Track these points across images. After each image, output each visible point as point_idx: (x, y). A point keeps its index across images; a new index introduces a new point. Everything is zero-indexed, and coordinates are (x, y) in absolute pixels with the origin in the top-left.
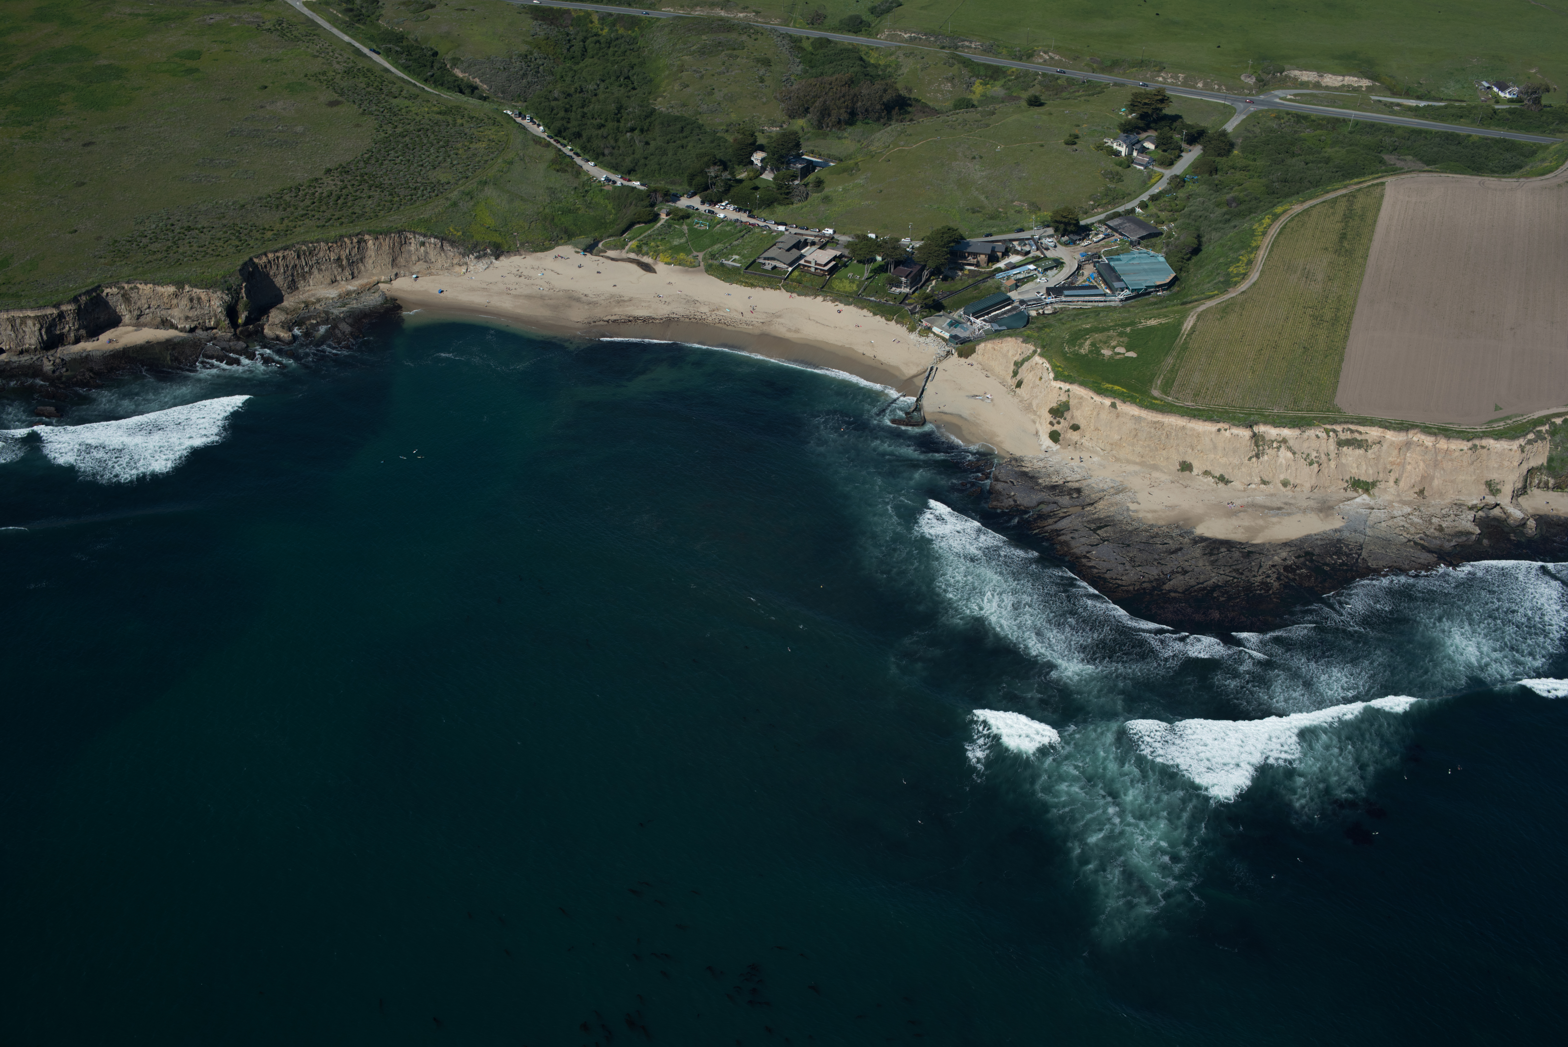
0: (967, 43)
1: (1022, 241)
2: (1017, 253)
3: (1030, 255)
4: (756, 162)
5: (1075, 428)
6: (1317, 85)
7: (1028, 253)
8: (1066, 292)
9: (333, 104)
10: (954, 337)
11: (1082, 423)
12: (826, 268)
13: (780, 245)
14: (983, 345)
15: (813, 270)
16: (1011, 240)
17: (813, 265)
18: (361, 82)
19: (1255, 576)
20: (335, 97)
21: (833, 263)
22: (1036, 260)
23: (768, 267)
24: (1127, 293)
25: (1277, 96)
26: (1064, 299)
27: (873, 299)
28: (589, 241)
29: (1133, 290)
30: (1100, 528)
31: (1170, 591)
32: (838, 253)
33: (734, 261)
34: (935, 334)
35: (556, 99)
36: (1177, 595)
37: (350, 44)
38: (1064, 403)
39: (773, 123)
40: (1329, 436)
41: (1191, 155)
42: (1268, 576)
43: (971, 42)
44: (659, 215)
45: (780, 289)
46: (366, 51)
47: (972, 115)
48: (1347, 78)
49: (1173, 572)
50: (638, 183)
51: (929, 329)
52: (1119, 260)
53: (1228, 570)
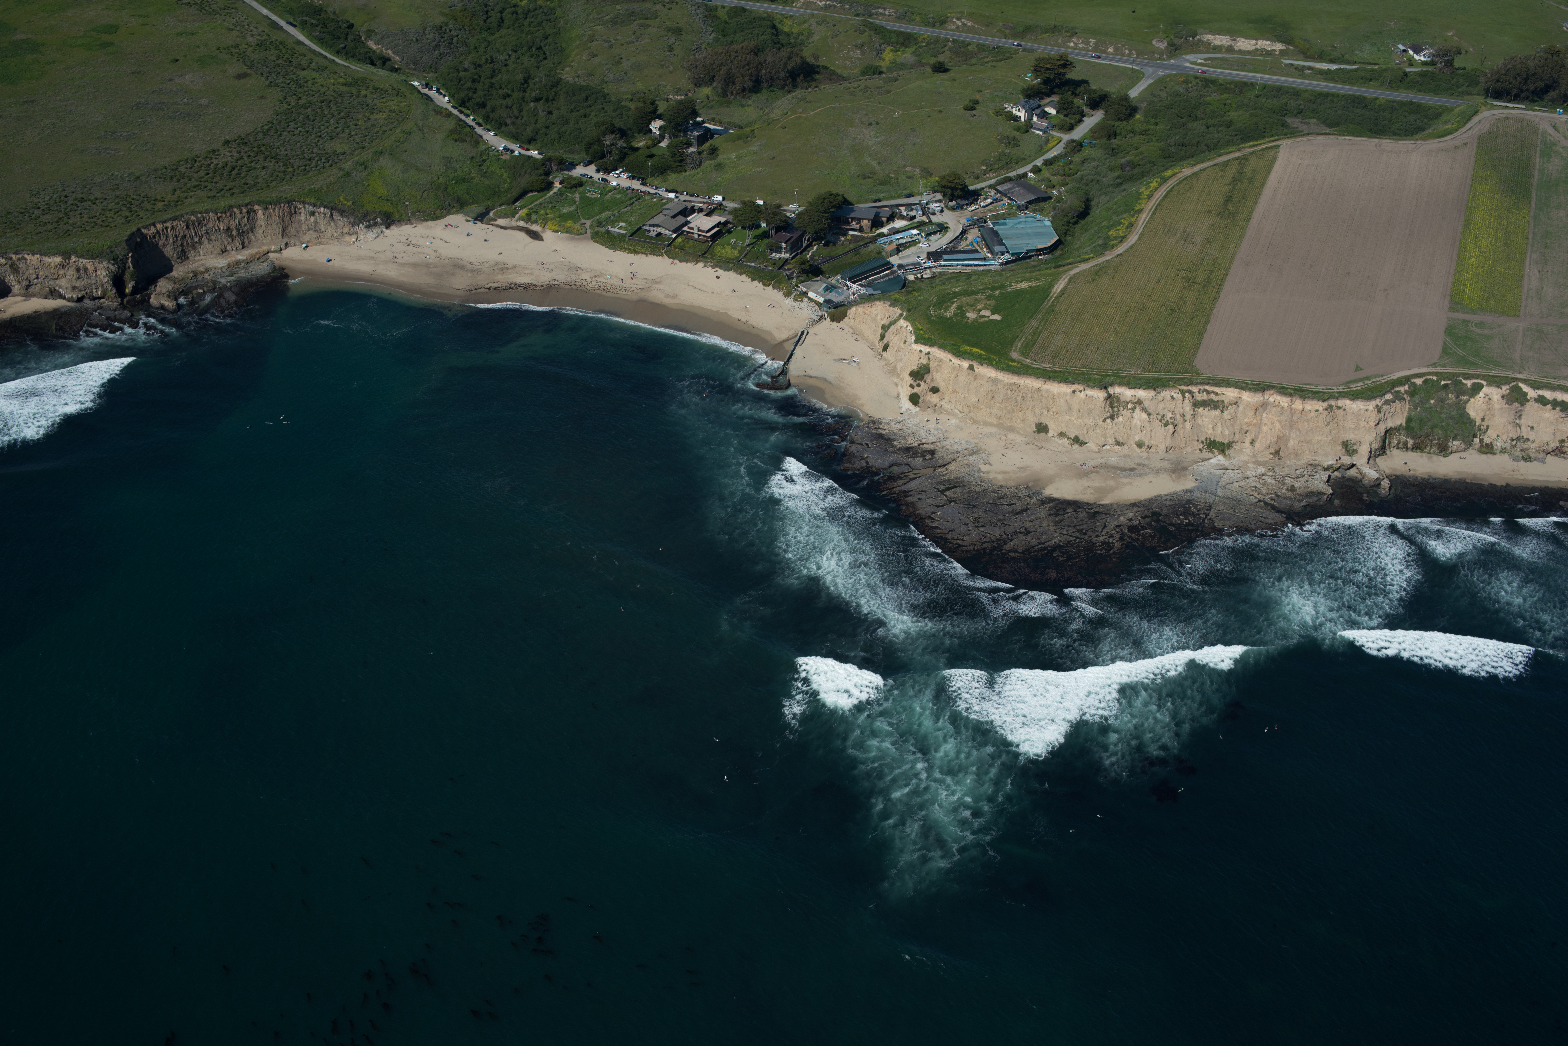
0: (881, 11)
1: (909, 206)
2: (903, 218)
3: (916, 220)
4: (654, 130)
5: (935, 390)
6: (1230, 49)
7: (914, 217)
8: (945, 257)
9: (241, 76)
10: (828, 302)
11: (942, 386)
12: (709, 234)
13: (665, 212)
14: (854, 309)
15: (696, 236)
16: (898, 206)
17: (696, 231)
18: (272, 55)
19: (1098, 536)
20: (245, 69)
21: (717, 229)
22: (920, 225)
23: (653, 234)
24: (1007, 256)
25: (1188, 61)
26: (943, 263)
27: (753, 264)
28: (481, 209)
29: (1013, 254)
30: (948, 489)
31: (1010, 551)
32: (723, 220)
33: (620, 228)
34: (809, 299)
35: (466, 70)
36: (1016, 555)
37: (267, 17)
38: (925, 366)
39: (678, 92)
40: (1184, 397)
41: (1093, 120)
42: (1112, 536)
43: (885, 9)
44: (553, 183)
45: (662, 255)
46: (283, 23)
47: (877, 81)
48: (1260, 42)
49: (1015, 533)
50: (536, 152)
51: (805, 294)
52: (1005, 224)
53: (1071, 530)
